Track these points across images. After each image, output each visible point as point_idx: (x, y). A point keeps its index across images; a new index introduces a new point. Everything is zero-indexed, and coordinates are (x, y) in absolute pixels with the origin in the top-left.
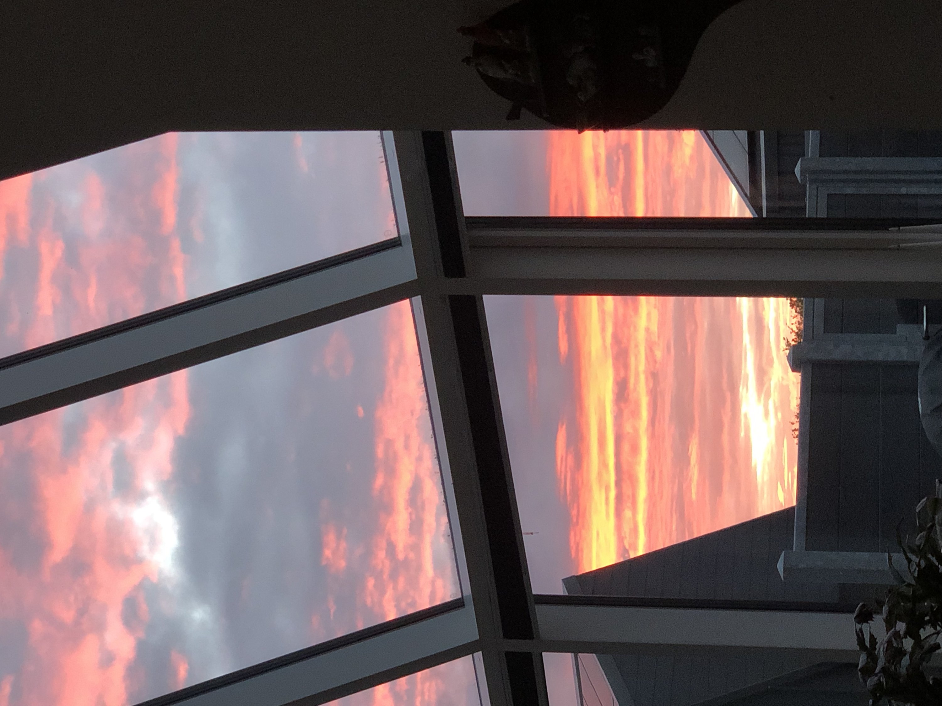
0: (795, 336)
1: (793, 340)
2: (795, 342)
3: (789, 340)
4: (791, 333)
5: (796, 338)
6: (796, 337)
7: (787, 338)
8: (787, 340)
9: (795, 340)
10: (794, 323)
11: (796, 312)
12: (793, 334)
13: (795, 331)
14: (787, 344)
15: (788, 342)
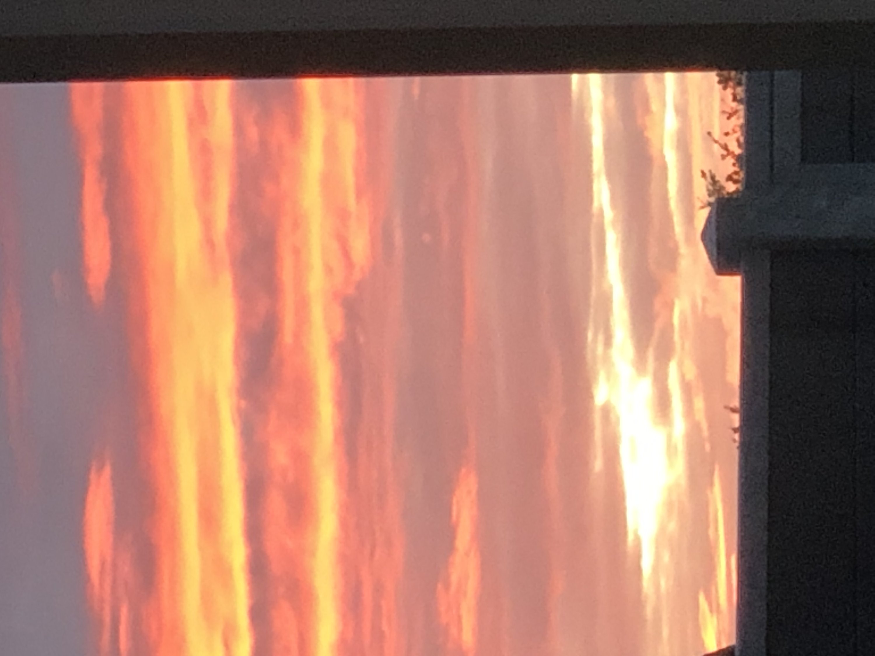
0: (734, 165)
1: (730, 178)
2: (735, 182)
3: (717, 178)
4: (723, 157)
5: (736, 173)
6: (736, 169)
7: (710, 171)
8: (713, 178)
9: (735, 177)
10: (730, 131)
11: (735, 99)
12: (730, 160)
13: (733, 153)
14: (711, 188)
15: (714, 181)
